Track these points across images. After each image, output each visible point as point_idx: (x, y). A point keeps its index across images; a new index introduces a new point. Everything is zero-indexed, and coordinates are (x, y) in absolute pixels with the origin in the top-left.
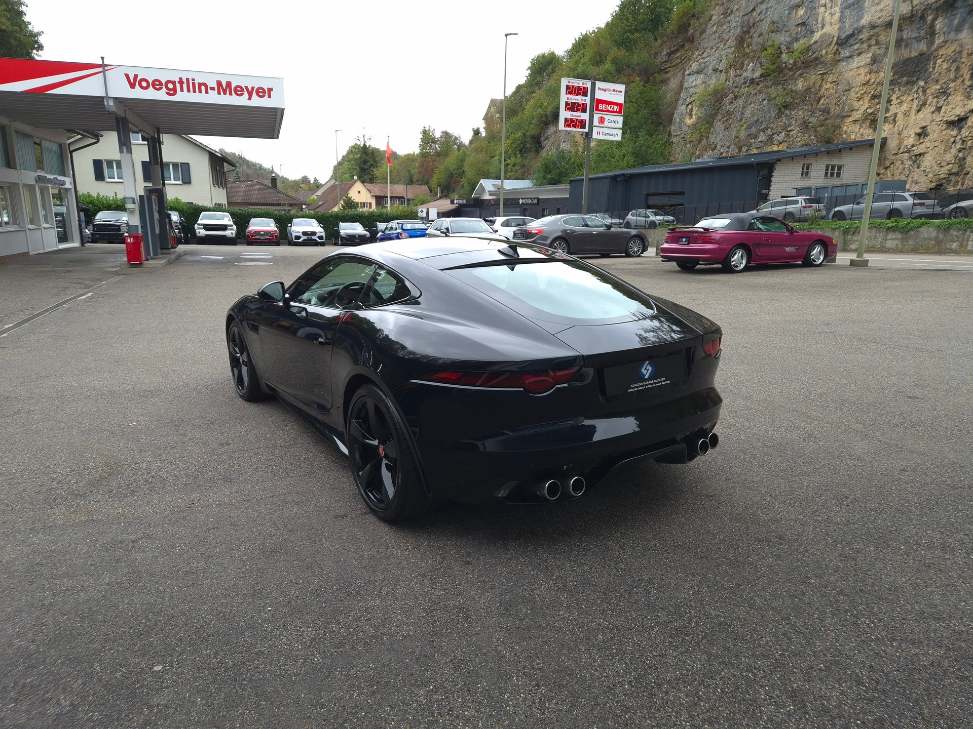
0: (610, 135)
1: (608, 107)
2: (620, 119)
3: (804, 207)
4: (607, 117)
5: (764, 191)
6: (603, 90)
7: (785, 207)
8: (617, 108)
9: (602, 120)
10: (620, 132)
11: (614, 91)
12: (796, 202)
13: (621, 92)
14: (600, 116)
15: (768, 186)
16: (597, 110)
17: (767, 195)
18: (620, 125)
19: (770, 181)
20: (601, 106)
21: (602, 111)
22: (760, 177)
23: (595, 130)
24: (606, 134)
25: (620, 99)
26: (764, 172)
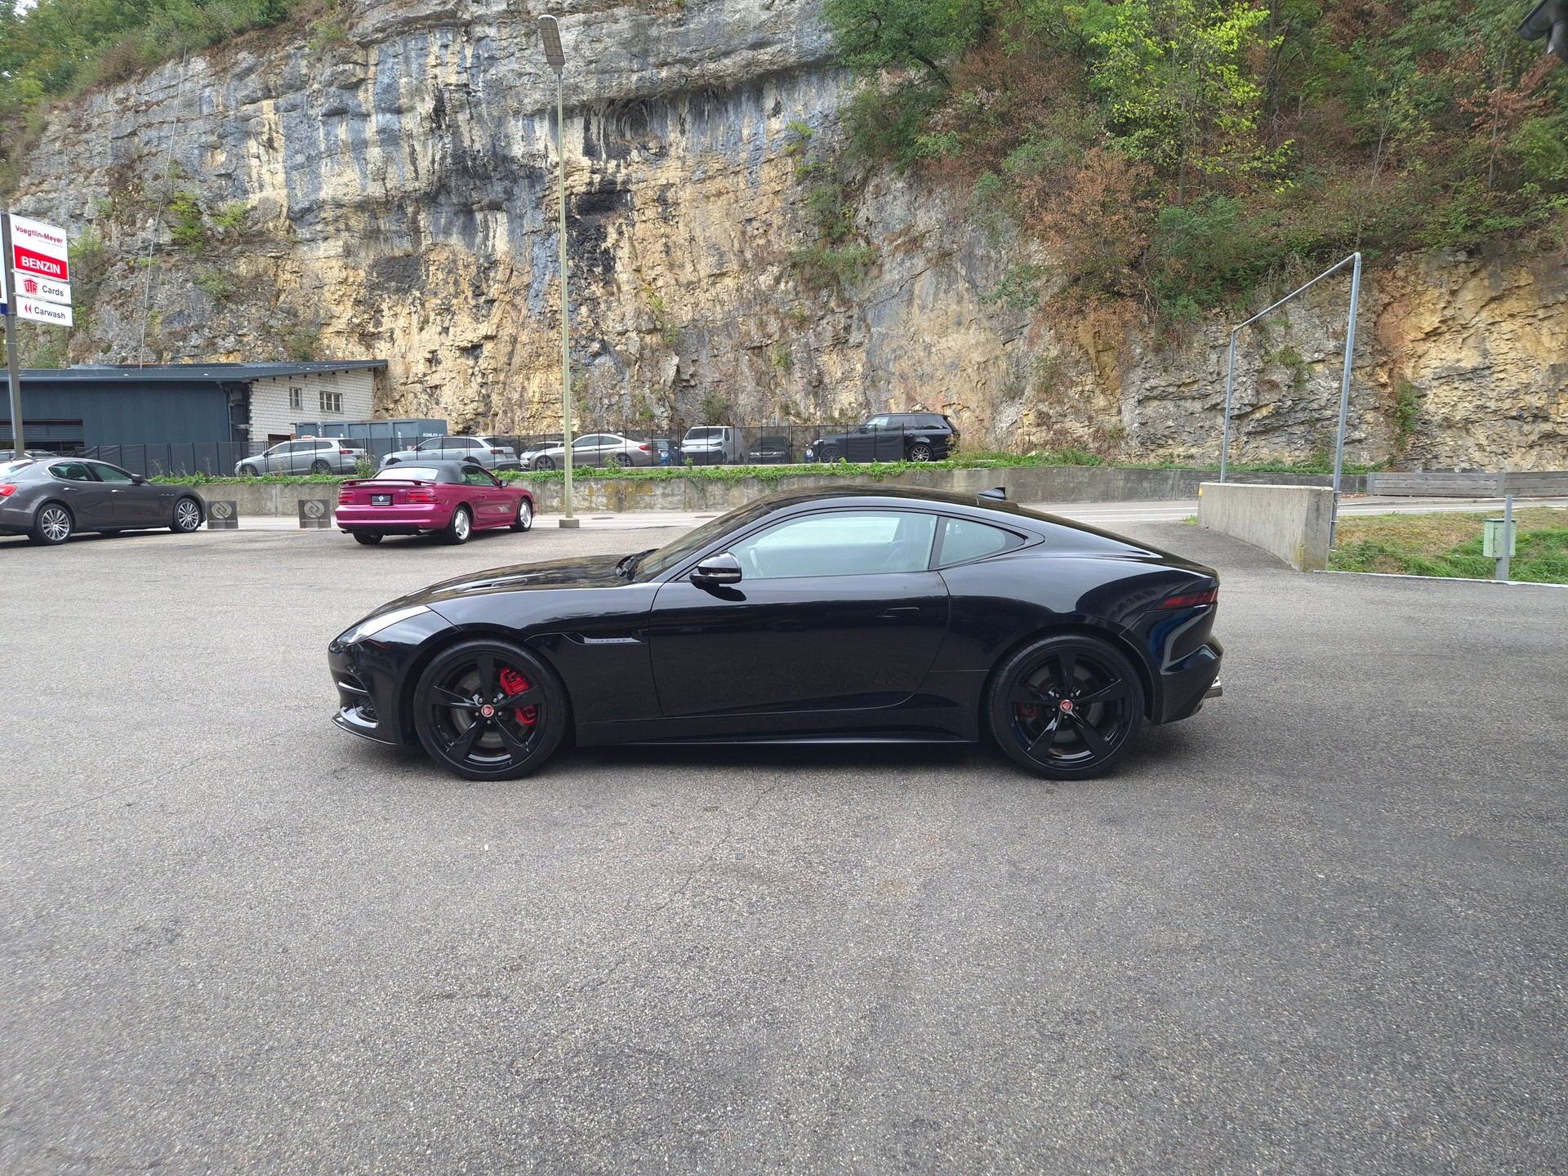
0: (50, 314)
1: (40, 265)
2: (66, 289)
3: (341, 452)
4: (41, 281)
5: (243, 426)
6: (25, 231)
7: (313, 452)
8: (56, 269)
9: (31, 286)
10: (68, 312)
11: (46, 237)
12: (329, 445)
13: (59, 240)
14: (28, 277)
15: (246, 419)
16: (19, 266)
17: (247, 432)
18: (67, 299)
19: (248, 411)
20: (25, 260)
21: (28, 269)
22: (230, 404)
23: (21, 303)
24: (42, 313)
25: (62, 254)
26: (236, 396)
